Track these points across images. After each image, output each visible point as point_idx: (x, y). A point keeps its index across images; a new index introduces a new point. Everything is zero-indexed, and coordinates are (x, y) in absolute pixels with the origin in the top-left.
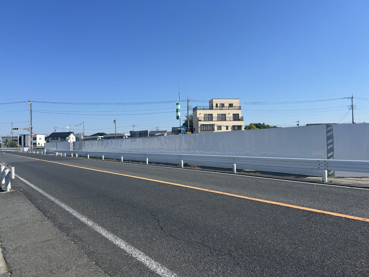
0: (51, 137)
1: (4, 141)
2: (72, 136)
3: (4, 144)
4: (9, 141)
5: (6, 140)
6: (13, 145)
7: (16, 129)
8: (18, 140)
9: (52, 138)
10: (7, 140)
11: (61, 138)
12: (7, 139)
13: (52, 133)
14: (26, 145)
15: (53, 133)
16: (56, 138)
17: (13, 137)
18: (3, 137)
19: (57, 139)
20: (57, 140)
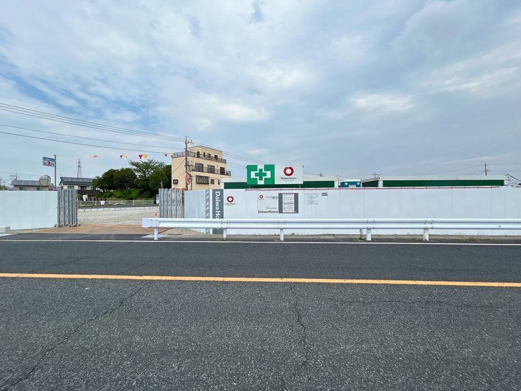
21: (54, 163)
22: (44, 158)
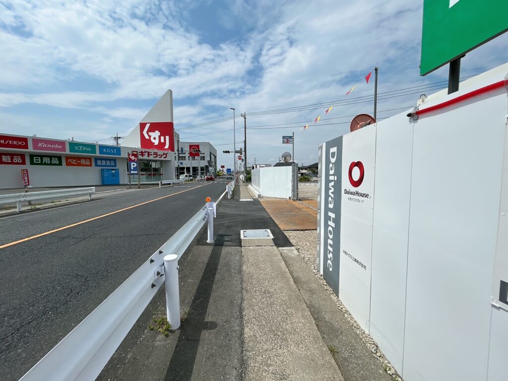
21: (292, 140)
22: (284, 137)
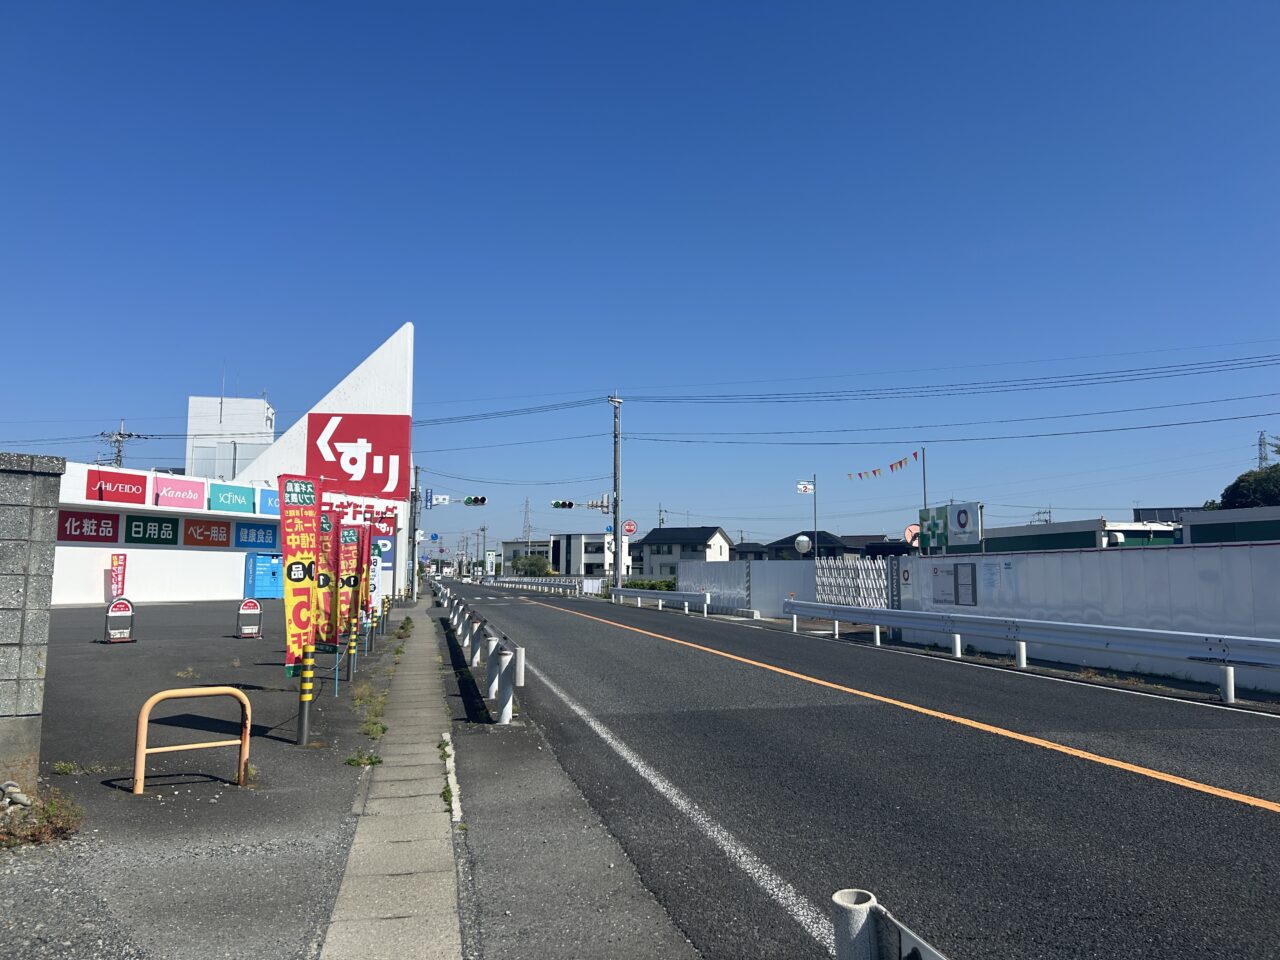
0: (650, 545)
1: (508, 555)
2: (717, 541)
3: (509, 564)
4: (522, 554)
5: (515, 551)
6: (534, 570)
7: (564, 505)
8: (547, 552)
9: (654, 548)
10: (516, 553)
11: (684, 548)
12: (516, 548)
13: (651, 529)
14: (573, 572)
15: (655, 530)
16: (665, 548)
17: (534, 544)
18: (505, 543)
19: (670, 552)
20: (670, 556)
